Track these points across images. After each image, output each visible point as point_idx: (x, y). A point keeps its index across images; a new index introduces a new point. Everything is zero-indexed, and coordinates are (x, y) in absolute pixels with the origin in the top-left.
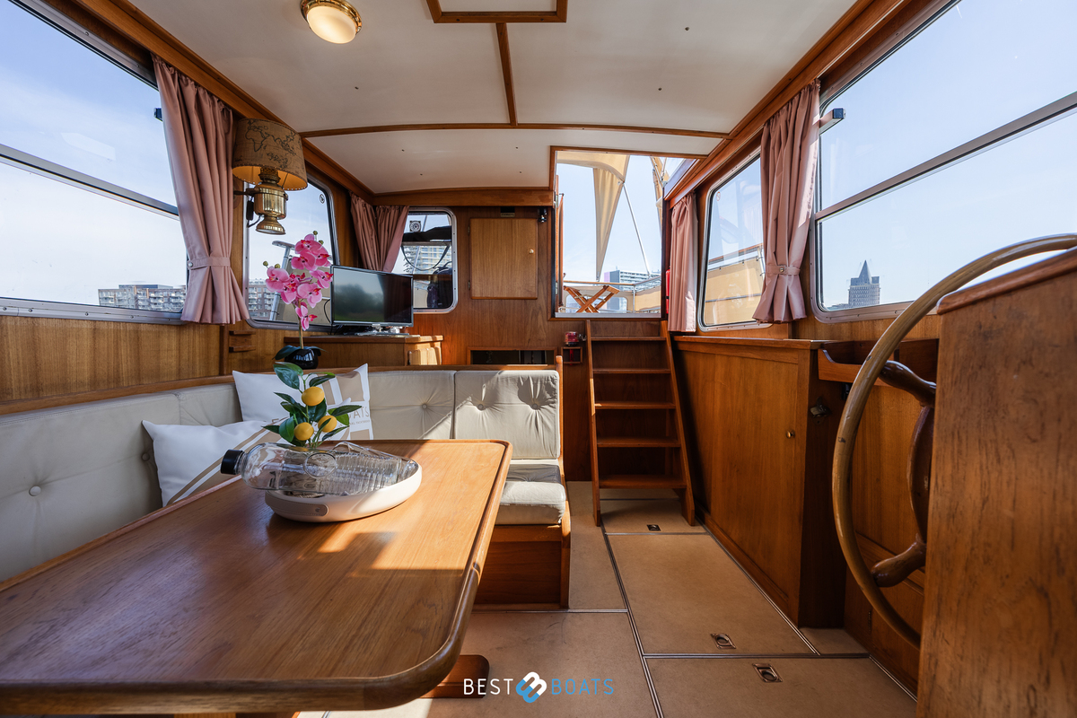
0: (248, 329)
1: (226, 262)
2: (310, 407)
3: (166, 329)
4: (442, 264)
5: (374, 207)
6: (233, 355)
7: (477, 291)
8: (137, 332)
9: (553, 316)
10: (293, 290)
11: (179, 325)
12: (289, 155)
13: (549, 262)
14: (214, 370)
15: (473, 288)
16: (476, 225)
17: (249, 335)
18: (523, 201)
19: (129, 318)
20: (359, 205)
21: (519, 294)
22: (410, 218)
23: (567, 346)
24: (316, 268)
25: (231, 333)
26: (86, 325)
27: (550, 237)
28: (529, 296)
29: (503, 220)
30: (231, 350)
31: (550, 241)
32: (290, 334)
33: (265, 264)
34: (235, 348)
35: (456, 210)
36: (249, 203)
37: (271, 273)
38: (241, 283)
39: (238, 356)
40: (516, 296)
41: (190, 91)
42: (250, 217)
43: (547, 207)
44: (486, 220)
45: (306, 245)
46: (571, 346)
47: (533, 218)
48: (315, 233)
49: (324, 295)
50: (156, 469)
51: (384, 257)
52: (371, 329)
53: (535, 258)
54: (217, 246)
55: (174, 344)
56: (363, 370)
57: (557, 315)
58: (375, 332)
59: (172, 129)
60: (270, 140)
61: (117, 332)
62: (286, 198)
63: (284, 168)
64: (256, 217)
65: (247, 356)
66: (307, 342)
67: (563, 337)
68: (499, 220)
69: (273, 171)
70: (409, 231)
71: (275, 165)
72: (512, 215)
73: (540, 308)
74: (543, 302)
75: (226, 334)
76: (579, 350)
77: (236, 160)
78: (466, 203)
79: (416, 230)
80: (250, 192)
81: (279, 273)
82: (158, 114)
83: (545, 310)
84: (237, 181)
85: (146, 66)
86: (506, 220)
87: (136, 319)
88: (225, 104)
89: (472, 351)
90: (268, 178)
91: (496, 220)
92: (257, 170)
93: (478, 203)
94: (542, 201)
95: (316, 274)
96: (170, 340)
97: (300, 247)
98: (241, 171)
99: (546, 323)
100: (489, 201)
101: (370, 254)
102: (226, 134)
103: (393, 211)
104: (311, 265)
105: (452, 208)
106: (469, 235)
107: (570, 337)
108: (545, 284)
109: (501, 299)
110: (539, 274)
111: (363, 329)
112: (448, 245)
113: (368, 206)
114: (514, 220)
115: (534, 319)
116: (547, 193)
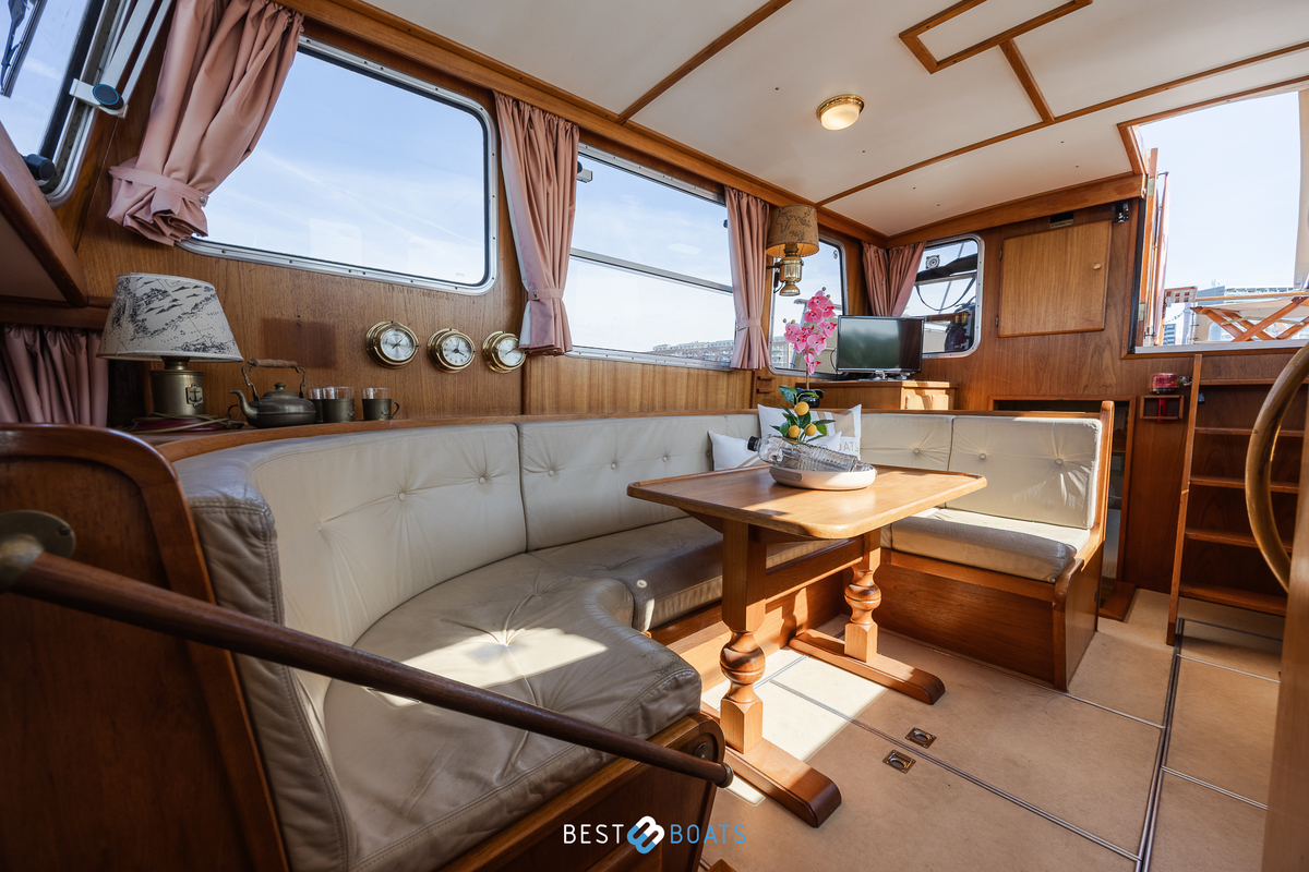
0: (770, 375)
1: (758, 322)
2: (800, 417)
3: (721, 374)
4: (965, 300)
5: (887, 251)
6: (759, 395)
7: (1007, 328)
8: (707, 375)
9: (1131, 351)
10: (803, 341)
11: (730, 371)
12: (806, 228)
13: (1130, 277)
14: (747, 404)
15: (1002, 324)
16: (1011, 246)
17: (770, 380)
18: (1086, 200)
19: (703, 367)
20: (871, 253)
21: (1071, 326)
22: (927, 253)
23: (1155, 393)
24: (823, 320)
25: (759, 378)
26: (685, 371)
27: (1133, 240)
28: (1091, 327)
29: (1053, 233)
30: (758, 391)
31: (1133, 246)
32: (800, 381)
33: (785, 321)
34: (761, 390)
35: (985, 233)
36: (776, 273)
37: (788, 328)
38: (767, 339)
39: (762, 396)
40: (1068, 329)
41: (744, 201)
42: (776, 285)
43: (1130, 201)
44: (1026, 238)
45: (815, 301)
46: (1161, 393)
47: (1105, 220)
48: (824, 289)
49: (831, 343)
50: (713, 462)
51: (894, 299)
52: (875, 376)
53: (1103, 275)
54: (753, 313)
55: (725, 384)
56: (857, 410)
57: (1138, 350)
58: (878, 378)
59: (732, 233)
60: (793, 221)
61: (698, 375)
62: (802, 264)
63: (801, 241)
64: (780, 283)
65: (768, 397)
66: (812, 386)
67: (1146, 382)
68: (1047, 234)
69: (794, 245)
70: (925, 269)
71: (795, 239)
72: (1069, 222)
73: (1109, 342)
74: (1115, 333)
75: (755, 379)
76: (1179, 399)
77: (769, 243)
78: (997, 222)
79: (934, 266)
80: (778, 265)
81: (793, 327)
82: (725, 225)
83: (1116, 344)
84: (769, 258)
85: (721, 193)
86: (1058, 231)
87: (707, 367)
88: (765, 201)
89: (995, 401)
90: (790, 252)
91: (1042, 235)
92: (783, 246)
93: (1016, 218)
94: (1119, 193)
95: (823, 325)
96: (723, 381)
97: (811, 303)
98: (770, 251)
99: (1118, 363)
100: (1031, 213)
101: (879, 301)
102: (764, 224)
103: (907, 251)
104: (819, 318)
105: (979, 233)
106: (1001, 259)
107: (1161, 380)
108: (1119, 308)
109: (1043, 334)
110: (1109, 294)
111: (866, 375)
112: (974, 276)
113: (881, 251)
114: (1070, 229)
115: (1096, 358)
116: (1131, 180)
